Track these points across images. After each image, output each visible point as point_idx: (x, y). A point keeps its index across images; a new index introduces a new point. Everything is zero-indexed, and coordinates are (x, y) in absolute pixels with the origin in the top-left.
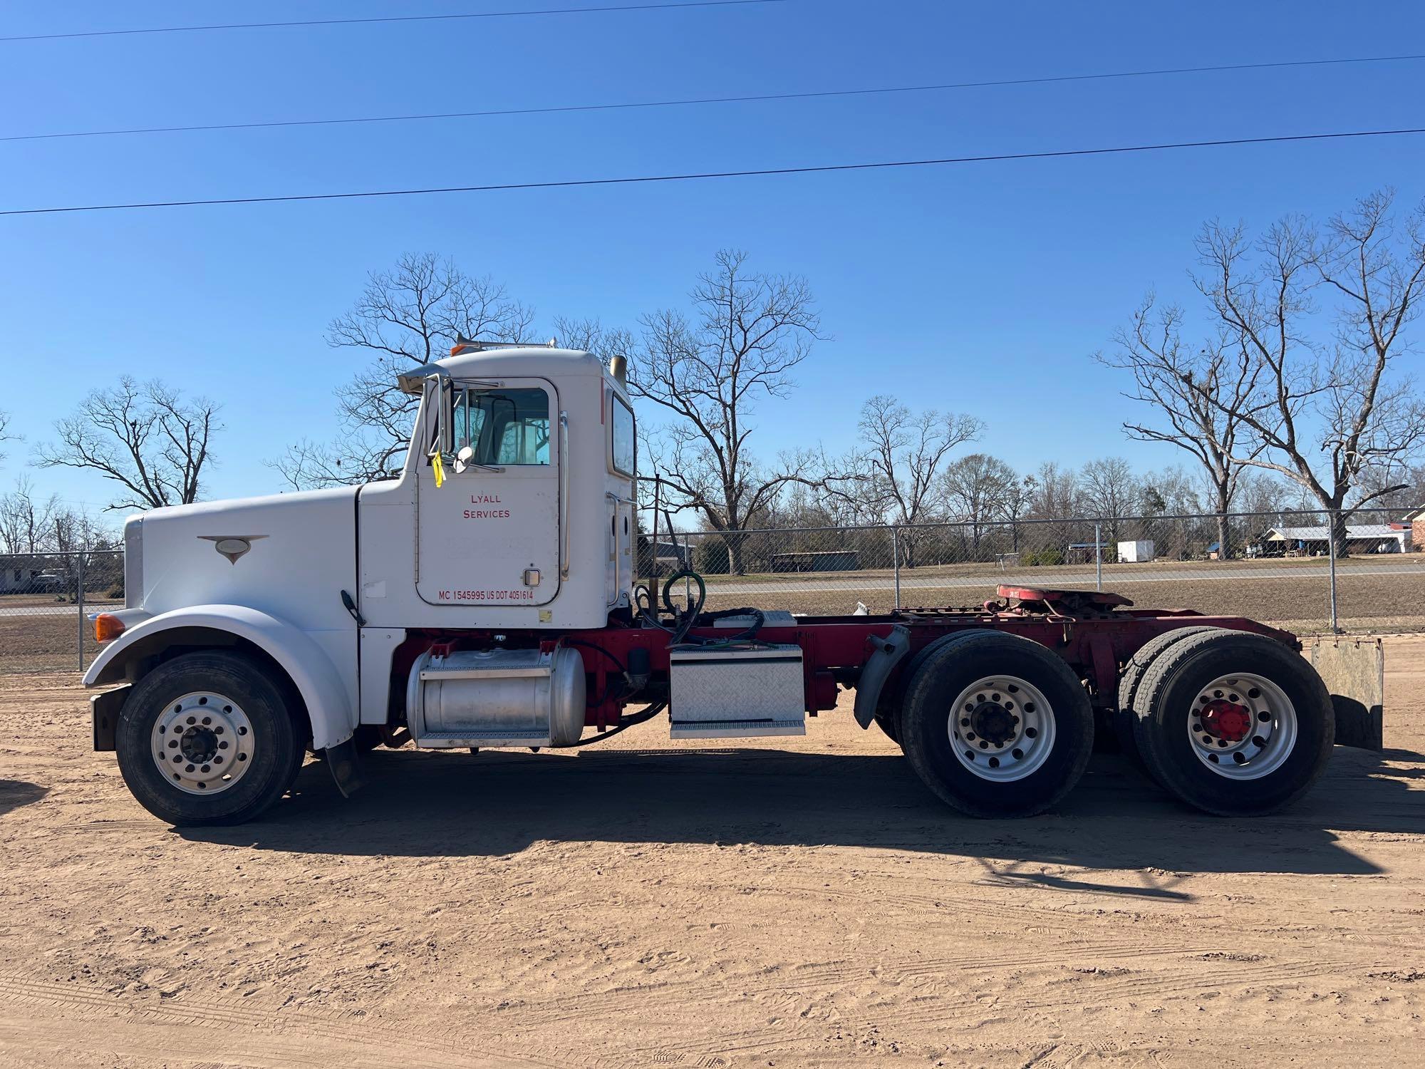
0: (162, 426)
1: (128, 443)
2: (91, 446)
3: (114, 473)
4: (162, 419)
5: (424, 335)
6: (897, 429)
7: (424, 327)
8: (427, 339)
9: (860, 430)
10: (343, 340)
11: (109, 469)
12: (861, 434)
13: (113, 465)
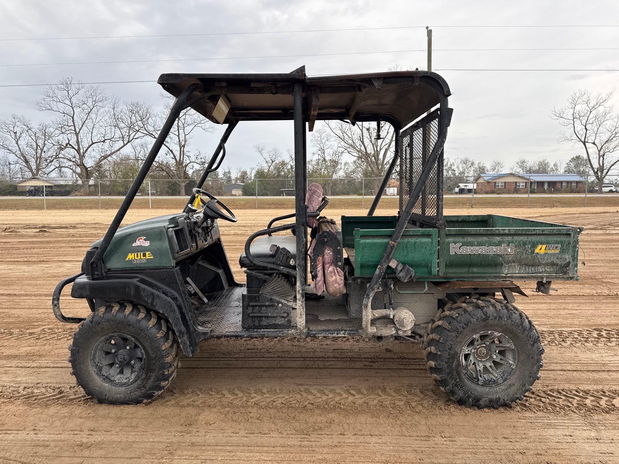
0: (27, 134)
1: (15, 140)
2: (2, 141)
3: (10, 151)
4: (27, 131)
5: (72, 107)
6: (327, 143)
7: (72, 105)
8: (73, 108)
9: (311, 143)
10: (44, 108)
11: (9, 150)
12: (313, 144)
13: (10, 148)
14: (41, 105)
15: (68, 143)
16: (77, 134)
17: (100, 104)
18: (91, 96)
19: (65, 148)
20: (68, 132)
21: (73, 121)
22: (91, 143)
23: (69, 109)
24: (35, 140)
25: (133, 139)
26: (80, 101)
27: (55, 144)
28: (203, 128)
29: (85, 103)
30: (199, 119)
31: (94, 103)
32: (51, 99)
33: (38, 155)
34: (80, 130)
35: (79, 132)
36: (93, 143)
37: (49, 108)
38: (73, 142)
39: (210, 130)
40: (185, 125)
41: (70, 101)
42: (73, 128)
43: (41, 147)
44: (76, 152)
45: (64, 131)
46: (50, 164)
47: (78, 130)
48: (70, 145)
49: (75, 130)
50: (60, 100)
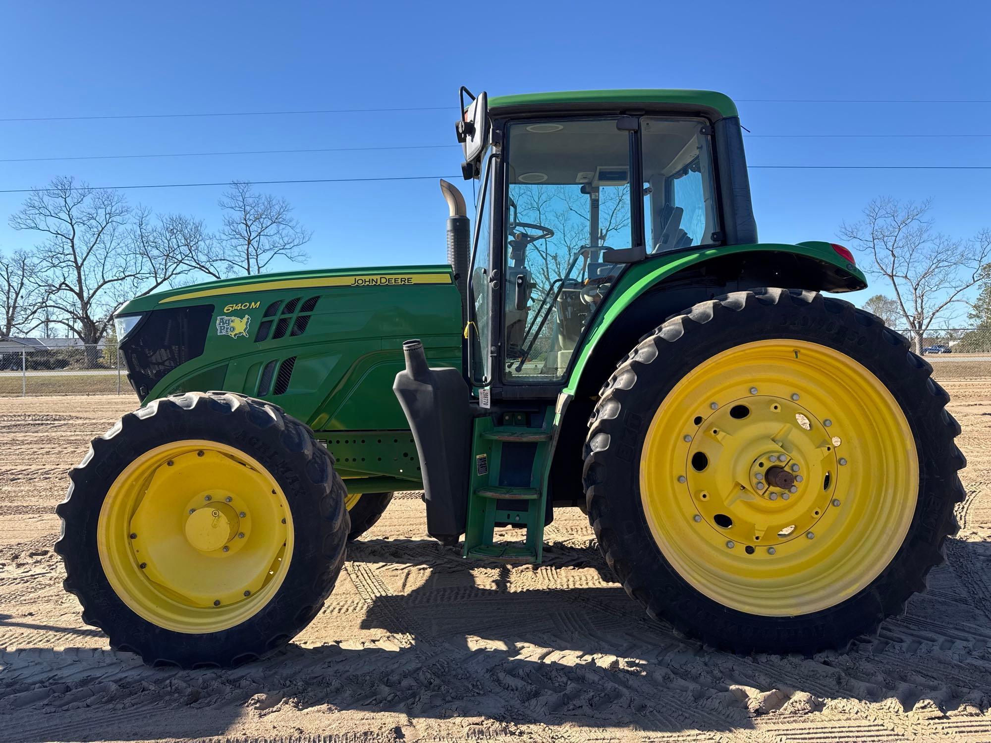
14: (19, 220)
15: (64, 283)
16: (78, 268)
17: (117, 218)
18: (103, 206)
19: (59, 289)
20: (63, 264)
21: (73, 247)
22: (102, 281)
23: (66, 228)
24: (6, 277)
25: (172, 274)
26: (85, 214)
27: (41, 284)
28: (289, 255)
29: (93, 218)
30: (281, 241)
31: (108, 216)
32: (37, 212)
33: (11, 302)
34: (84, 260)
35: (82, 264)
36: (105, 283)
37: (33, 225)
38: (72, 280)
39: (300, 258)
40: (259, 251)
41: (69, 215)
42: (72, 258)
43: (16, 288)
44: (76, 296)
45: (56, 262)
46: (31, 318)
47: (80, 261)
48: (67, 285)
49: (76, 262)
50: (52, 212)
